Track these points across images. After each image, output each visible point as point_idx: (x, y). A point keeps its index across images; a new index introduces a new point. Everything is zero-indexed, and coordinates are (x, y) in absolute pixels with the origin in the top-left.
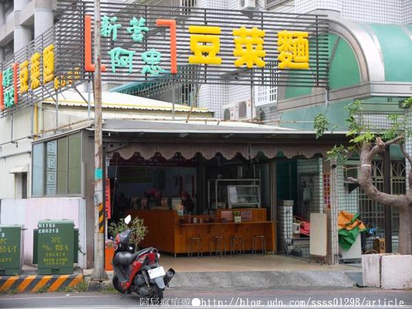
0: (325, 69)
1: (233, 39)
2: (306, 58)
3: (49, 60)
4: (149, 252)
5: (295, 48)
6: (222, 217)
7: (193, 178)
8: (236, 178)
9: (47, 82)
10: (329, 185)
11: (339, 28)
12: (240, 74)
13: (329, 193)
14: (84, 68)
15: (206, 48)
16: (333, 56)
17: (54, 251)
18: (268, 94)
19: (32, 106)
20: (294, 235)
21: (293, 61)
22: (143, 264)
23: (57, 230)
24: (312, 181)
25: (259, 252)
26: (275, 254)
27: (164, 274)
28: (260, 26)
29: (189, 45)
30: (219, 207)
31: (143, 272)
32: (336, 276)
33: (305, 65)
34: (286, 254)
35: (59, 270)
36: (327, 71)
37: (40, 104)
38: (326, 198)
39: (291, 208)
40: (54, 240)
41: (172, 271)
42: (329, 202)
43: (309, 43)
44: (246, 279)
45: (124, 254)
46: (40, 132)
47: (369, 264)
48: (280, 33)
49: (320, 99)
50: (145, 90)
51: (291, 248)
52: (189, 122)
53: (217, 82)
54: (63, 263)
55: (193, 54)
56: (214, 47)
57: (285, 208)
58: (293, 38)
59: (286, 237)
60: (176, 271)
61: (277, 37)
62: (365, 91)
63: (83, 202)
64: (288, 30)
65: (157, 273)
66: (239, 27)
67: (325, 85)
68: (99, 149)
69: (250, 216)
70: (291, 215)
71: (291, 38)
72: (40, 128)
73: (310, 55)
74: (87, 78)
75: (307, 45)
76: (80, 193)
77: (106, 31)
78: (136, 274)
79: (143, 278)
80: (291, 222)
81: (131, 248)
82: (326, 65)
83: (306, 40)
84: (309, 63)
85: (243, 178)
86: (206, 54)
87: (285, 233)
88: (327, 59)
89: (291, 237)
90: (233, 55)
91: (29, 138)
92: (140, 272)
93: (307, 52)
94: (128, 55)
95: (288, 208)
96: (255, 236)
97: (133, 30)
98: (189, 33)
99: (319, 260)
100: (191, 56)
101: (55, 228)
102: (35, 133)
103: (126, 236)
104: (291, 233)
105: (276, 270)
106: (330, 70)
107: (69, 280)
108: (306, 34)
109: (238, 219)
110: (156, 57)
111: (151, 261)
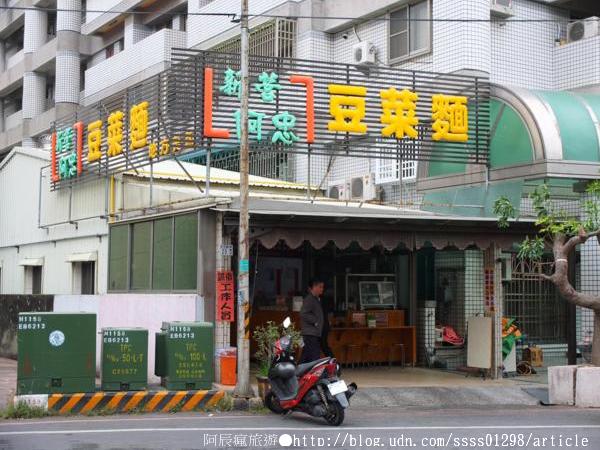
0: (485, 142)
1: (380, 103)
2: (465, 128)
3: (141, 120)
4: (328, 363)
5: (451, 116)
6: (354, 321)
7: (296, 271)
8: (369, 272)
9: (136, 149)
10: (492, 283)
11: (505, 94)
12: (353, 143)
13: (492, 293)
14: (202, 133)
15: (348, 112)
16: (495, 127)
17: (189, 361)
18: (394, 170)
19: (107, 177)
20: (437, 343)
21: (450, 132)
22: (321, 378)
23: (193, 335)
24: (455, 278)
25: (397, 364)
26: (416, 366)
27: (346, 389)
28: (411, 88)
29: (328, 108)
30: (349, 308)
31: (319, 388)
32: (513, 393)
33: (464, 137)
34: (427, 366)
35: (194, 384)
36: (488, 145)
37: (119, 177)
38: (488, 298)
39: (434, 310)
40: (189, 346)
41: (354, 386)
42: (492, 303)
43: (469, 110)
44: (410, 396)
45: (284, 365)
46: (117, 211)
47: (559, 378)
48: (435, 96)
49: (477, 178)
50: (221, 159)
51: (433, 359)
52: (315, 202)
53: (320, 151)
54: (200, 376)
55: (333, 119)
56: (358, 112)
57: (427, 310)
58: (450, 104)
59: (427, 346)
60: (359, 386)
61: (431, 102)
62: (540, 171)
63: (201, 300)
64: (444, 94)
65: (338, 388)
66: (387, 88)
67: (485, 161)
68: (246, 235)
69: (386, 320)
70: (434, 318)
71: (447, 104)
72: (118, 206)
73: (469, 124)
74: (205, 145)
75: (466, 113)
76: (195, 288)
77: (230, 88)
78: (309, 390)
79: (319, 394)
80: (433, 327)
81: (292, 358)
82: (486, 137)
83: (464, 106)
84: (468, 134)
85: (377, 272)
86: (348, 120)
87: (427, 341)
88: (488, 131)
89: (433, 346)
90: (380, 122)
91: (102, 217)
92: (314, 388)
93: (466, 122)
94: (256, 118)
95: (430, 310)
96: (393, 345)
97: (262, 88)
98: (329, 93)
99: (481, 374)
100: (331, 122)
101: (190, 333)
102: (111, 212)
103: (287, 343)
104: (433, 341)
105: (442, 385)
106: (492, 144)
107: (208, 397)
108: (464, 99)
109: (372, 324)
110: (289, 121)
111: (330, 374)
